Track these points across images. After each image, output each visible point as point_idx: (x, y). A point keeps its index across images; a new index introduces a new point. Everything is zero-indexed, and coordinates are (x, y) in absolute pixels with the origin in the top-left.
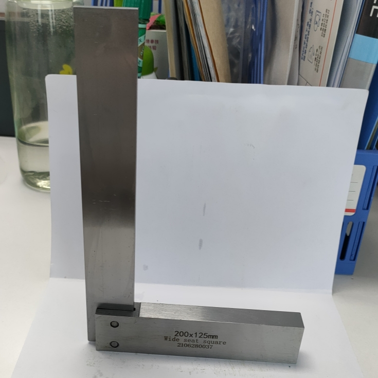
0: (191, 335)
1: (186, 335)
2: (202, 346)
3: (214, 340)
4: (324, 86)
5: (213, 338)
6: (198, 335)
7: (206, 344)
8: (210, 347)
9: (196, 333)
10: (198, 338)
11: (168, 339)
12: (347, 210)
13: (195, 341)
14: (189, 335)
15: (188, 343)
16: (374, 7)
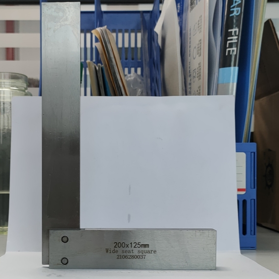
0: (127, 246)
1: (123, 246)
2: (137, 257)
3: (147, 249)
4: (206, 95)
5: (145, 247)
6: (134, 245)
7: (141, 254)
8: (143, 257)
9: (131, 243)
10: (133, 248)
11: (109, 251)
12: (239, 190)
13: (131, 252)
14: (126, 246)
15: (125, 254)
16: (228, 50)
